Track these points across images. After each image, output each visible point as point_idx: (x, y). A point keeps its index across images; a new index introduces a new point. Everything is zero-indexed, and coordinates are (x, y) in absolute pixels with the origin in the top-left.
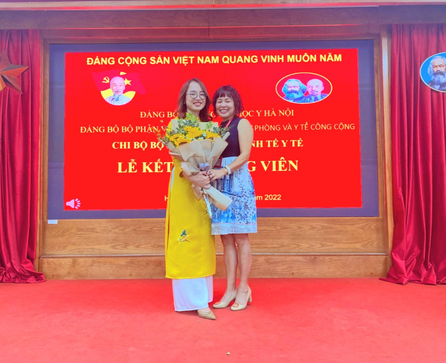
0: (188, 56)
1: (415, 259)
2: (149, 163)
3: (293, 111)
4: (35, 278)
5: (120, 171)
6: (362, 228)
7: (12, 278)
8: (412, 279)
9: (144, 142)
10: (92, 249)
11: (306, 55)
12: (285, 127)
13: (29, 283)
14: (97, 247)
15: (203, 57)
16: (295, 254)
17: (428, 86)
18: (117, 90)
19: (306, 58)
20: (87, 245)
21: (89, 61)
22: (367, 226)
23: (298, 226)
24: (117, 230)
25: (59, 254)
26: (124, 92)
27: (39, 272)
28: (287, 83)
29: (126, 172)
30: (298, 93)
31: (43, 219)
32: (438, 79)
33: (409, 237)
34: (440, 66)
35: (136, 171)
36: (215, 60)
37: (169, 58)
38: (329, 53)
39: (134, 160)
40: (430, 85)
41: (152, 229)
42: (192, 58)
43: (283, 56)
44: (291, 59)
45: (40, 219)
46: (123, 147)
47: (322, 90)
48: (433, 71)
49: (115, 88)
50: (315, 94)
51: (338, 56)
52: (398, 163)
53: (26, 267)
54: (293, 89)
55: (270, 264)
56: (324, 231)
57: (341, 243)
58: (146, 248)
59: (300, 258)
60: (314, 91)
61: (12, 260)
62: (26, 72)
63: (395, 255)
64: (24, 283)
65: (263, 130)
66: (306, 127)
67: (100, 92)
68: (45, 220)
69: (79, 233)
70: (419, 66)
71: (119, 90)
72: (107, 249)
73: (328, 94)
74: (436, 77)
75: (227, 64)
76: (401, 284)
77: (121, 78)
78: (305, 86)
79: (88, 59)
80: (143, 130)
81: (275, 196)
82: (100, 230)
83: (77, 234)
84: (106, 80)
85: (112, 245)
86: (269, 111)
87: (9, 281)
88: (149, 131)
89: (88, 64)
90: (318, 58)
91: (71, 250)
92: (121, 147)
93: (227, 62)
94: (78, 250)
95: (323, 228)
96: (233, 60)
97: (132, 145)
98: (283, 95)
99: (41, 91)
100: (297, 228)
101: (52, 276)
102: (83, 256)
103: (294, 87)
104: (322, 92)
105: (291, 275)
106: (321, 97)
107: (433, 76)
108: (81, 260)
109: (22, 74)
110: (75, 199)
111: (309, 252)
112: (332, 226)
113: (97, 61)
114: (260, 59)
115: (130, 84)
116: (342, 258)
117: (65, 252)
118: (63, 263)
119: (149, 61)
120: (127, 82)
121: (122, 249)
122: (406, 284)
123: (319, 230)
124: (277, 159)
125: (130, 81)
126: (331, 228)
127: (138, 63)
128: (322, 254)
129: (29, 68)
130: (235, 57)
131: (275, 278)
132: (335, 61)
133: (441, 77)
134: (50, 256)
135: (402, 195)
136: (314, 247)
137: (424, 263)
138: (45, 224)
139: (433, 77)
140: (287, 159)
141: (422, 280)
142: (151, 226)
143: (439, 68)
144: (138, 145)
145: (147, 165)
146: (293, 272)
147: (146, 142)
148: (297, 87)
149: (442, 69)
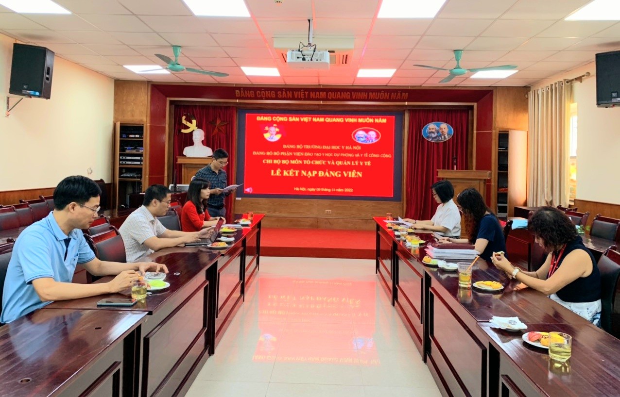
3: (360, 147)
5: (273, 174)
6: (392, 207)
11: (368, 119)
12: (356, 155)
15: (316, 118)
16: (358, 218)
20: (256, 211)
22: (395, 206)
26: (276, 135)
28: (358, 133)
30: (363, 138)
32: (431, 135)
34: (432, 129)
35: (280, 175)
36: (322, 120)
37: (298, 118)
39: (280, 169)
42: (310, 118)
43: (356, 119)
44: (361, 120)
48: (429, 131)
50: (372, 139)
54: (361, 136)
60: (371, 137)
62: (228, 125)
66: (366, 155)
68: (235, 198)
69: (252, 204)
71: (273, 134)
77: (274, 128)
78: (367, 134)
80: (286, 154)
82: (262, 203)
85: (268, 211)
86: (348, 146)
88: (289, 155)
89: (258, 120)
93: (328, 121)
100: (360, 206)
106: (375, 140)
113: (262, 118)
114: (344, 120)
119: (288, 119)
121: (273, 213)
123: (371, 207)
127: (283, 120)
129: (230, 122)
130: (332, 119)
132: (383, 122)
136: (367, 215)
139: (429, 134)
140: (356, 171)
143: (432, 130)
144: (284, 162)
145: (286, 172)
148: (363, 135)
149: (434, 131)
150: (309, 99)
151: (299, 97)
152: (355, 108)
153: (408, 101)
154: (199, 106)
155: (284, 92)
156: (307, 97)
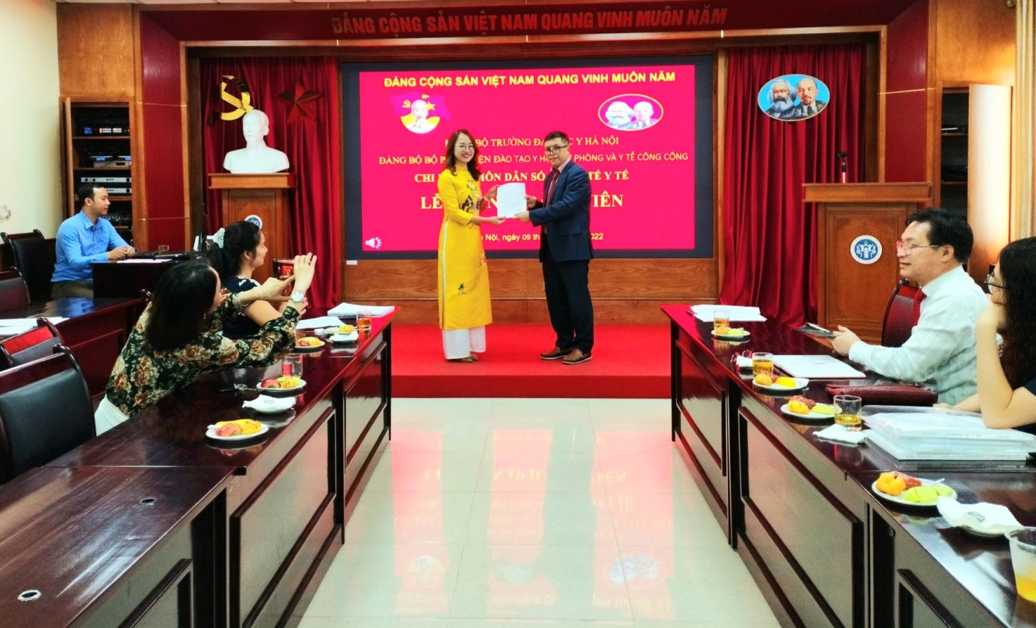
0: (499, 75)
3: (617, 138)
5: (423, 207)
6: (694, 270)
10: (395, 292)
11: (634, 73)
12: (609, 157)
14: (401, 290)
15: (515, 78)
16: (617, 299)
18: (419, 116)
21: (388, 83)
22: (699, 269)
24: (421, 272)
26: (428, 117)
28: (611, 107)
29: (430, 207)
30: (623, 118)
31: (341, 260)
32: (779, 106)
34: (781, 91)
36: (530, 80)
37: (477, 78)
38: (660, 72)
40: (769, 112)
42: (503, 78)
43: (607, 75)
44: (617, 78)
46: (427, 180)
47: (652, 115)
48: (772, 96)
49: (416, 113)
50: (643, 120)
51: (670, 74)
54: (618, 113)
56: (650, 273)
57: (668, 287)
59: (622, 303)
60: (642, 116)
62: (321, 100)
65: (584, 160)
66: (632, 157)
67: (401, 119)
68: (344, 261)
69: (381, 274)
70: (758, 92)
71: (421, 116)
72: (412, 292)
75: (542, 85)
77: (424, 103)
78: (632, 110)
79: (386, 80)
81: (596, 236)
82: (404, 271)
83: (379, 277)
85: (417, 287)
86: (590, 139)
89: (386, 85)
90: (648, 77)
91: (373, 293)
92: (424, 181)
93: (543, 83)
95: (649, 270)
96: (550, 80)
100: (620, 270)
103: (619, 111)
104: (651, 117)
105: (611, 320)
106: (650, 122)
111: (633, 297)
112: (659, 268)
113: (396, 82)
114: (580, 79)
117: (367, 295)
119: (454, 81)
123: (645, 273)
124: (600, 193)
126: (658, 270)
127: (442, 84)
128: (646, 299)
130: (552, 77)
132: (667, 80)
133: (782, 103)
134: (351, 300)
136: (638, 291)
138: (344, 264)
139: (773, 104)
140: (610, 193)
143: (780, 94)
146: (614, 317)
148: (623, 111)
149: (784, 95)
150: (499, 32)
151: (476, 29)
152: (605, 51)
153: (725, 29)
154: (255, 58)
155: (441, 19)
156: (493, 27)
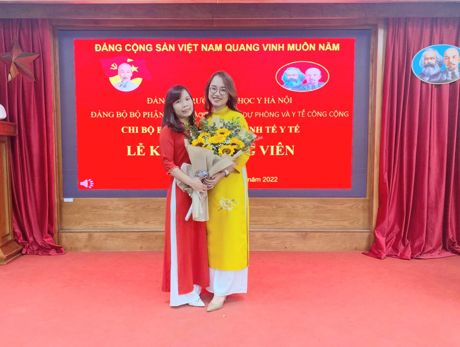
0: (192, 44)
1: (395, 237)
2: (156, 147)
3: (291, 98)
4: (56, 251)
5: (129, 154)
7: (35, 250)
8: (389, 254)
9: (151, 127)
10: (105, 224)
11: (305, 43)
12: (284, 114)
13: (50, 255)
14: (109, 222)
15: (206, 45)
16: (288, 230)
17: (419, 78)
18: (124, 77)
19: (305, 47)
20: (101, 221)
21: (97, 48)
22: (355, 206)
23: (292, 206)
24: (127, 208)
25: (76, 229)
26: (132, 78)
27: (58, 245)
28: (286, 71)
29: (134, 154)
30: (297, 81)
31: (60, 197)
32: (428, 71)
33: (391, 216)
34: (431, 58)
35: (144, 155)
36: (219, 48)
37: (174, 45)
38: (328, 42)
39: (142, 144)
40: (420, 76)
41: (159, 207)
42: (196, 45)
43: (283, 45)
44: (291, 47)
45: (57, 197)
46: (132, 131)
47: (320, 79)
48: (425, 63)
49: (122, 74)
50: (313, 83)
51: (336, 45)
52: (386, 150)
53: (47, 241)
54: (292, 77)
55: (266, 239)
56: (315, 209)
57: (330, 221)
58: (154, 224)
59: (293, 234)
60: (312, 79)
61: (35, 236)
62: (38, 60)
63: (378, 232)
64: (47, 255)
65: (263, 116)
66: (303, 114)
67: (109, 79)
68: (62, 198)
70: (412, 59)
71: (126, 77)
72: (119, 224)
73: (325, 82)
74: (426, 69)
75: (230, 52)
76: (380, 258)
77: (128, 65)
78: (303, 74)
79: (96, 45)
80: (150, 116)
81: (272, 178)
82: (112, 207)
83: (91, 211)
84: (114, 67)
86: (269, 98)
87: (32, 253)
88: (156, 117)
89: (96, 50)
91: (86, 226)
92: (130, 132)
94: (93, 226)
95: (315, 207)
96: (235, 48)
97: (140, 130)
98: (282, 83)
99: (53, 78)
100: (291, 207)
101: (70, 248)
102: (98, 231)
103: (293, 75)
104: (320, 81)
105: (285, 248)
106: (319, 85)
107: (424, 68)
108: (96, 235)
109: (34, 61)
110: (88, 180)
111: (301, 229)
113: (105, 48)
115: (137, 71)
116: (330, 234)
117: (81, 227)
118: (80, 237)
120: (135, 69)
121: (133, 225)
122: (384, 259)
123: (311, 209)
124: (275, 144)
125: (137, 68)
126: (322, 207)
127: (144, 50)
128: (313, 230)
129: (40, 55)
130: (237, 45)
131: (270, 251)
132: (333, 50)
133: (431, 69)
134: (67, 231)
135: (387, 180)
136: (306, 224)
137: (402, 240)
138: (61, 203)
141: (399, 255)
142: (158, 205)
143: (430, 61)
144: (145, 130)
145: (154, 148)
146: (287, 246)
147: (152, 126)
148: (296, 75)
149: (433, 62)
